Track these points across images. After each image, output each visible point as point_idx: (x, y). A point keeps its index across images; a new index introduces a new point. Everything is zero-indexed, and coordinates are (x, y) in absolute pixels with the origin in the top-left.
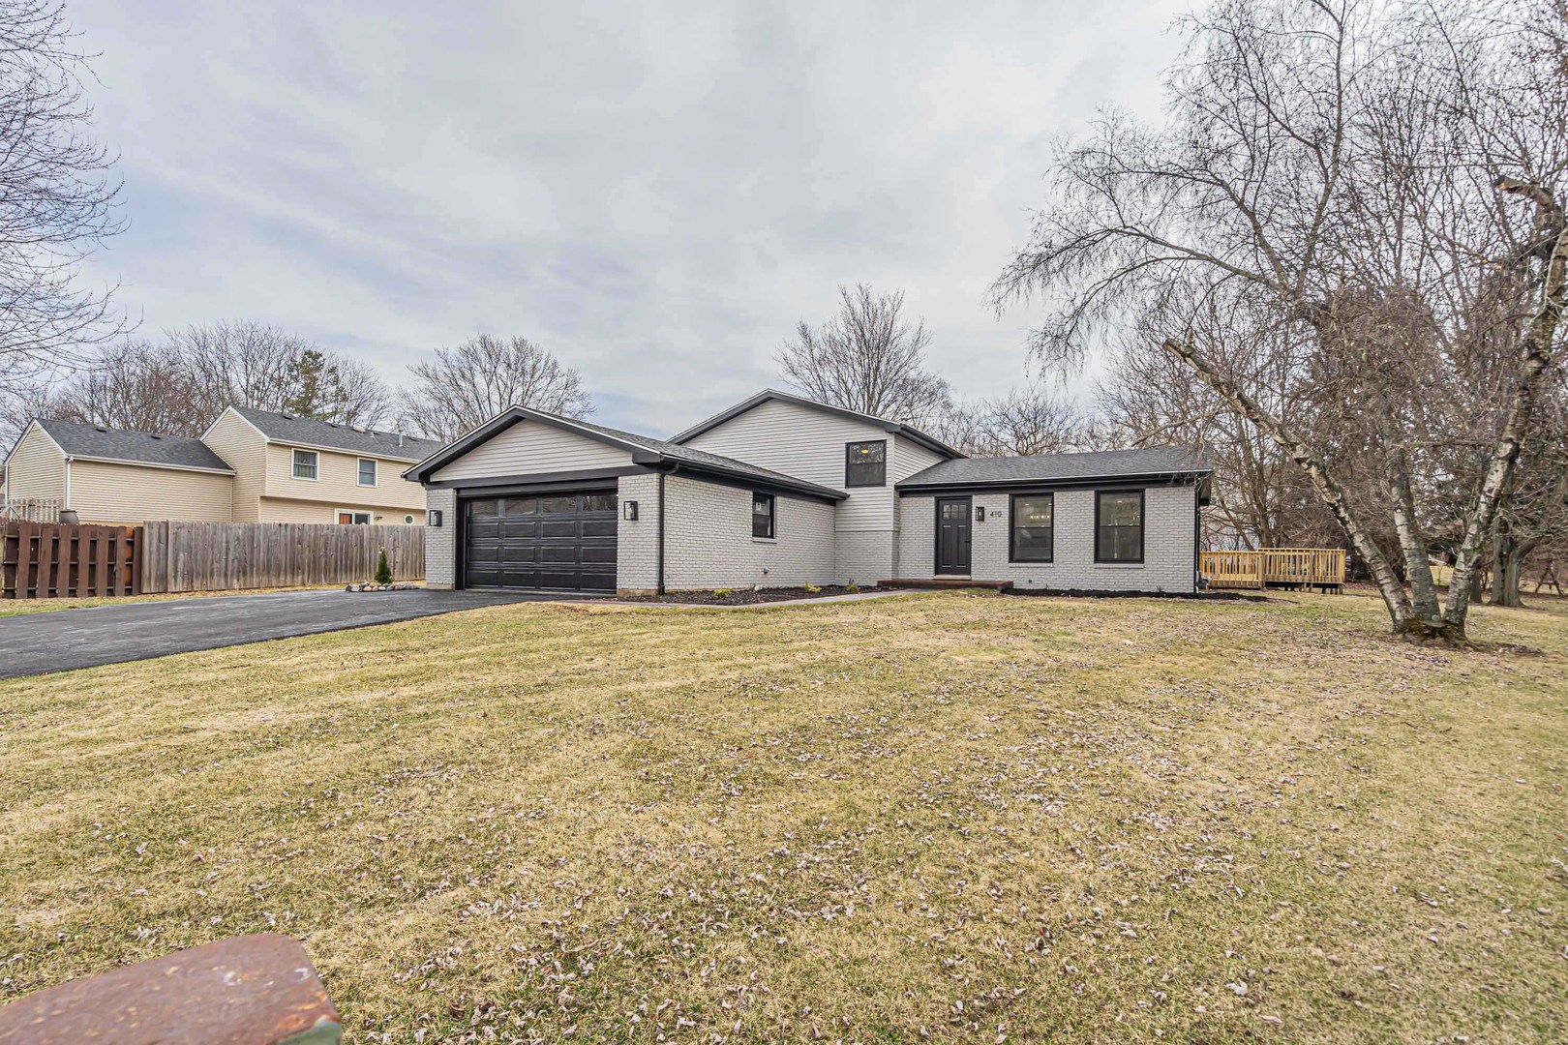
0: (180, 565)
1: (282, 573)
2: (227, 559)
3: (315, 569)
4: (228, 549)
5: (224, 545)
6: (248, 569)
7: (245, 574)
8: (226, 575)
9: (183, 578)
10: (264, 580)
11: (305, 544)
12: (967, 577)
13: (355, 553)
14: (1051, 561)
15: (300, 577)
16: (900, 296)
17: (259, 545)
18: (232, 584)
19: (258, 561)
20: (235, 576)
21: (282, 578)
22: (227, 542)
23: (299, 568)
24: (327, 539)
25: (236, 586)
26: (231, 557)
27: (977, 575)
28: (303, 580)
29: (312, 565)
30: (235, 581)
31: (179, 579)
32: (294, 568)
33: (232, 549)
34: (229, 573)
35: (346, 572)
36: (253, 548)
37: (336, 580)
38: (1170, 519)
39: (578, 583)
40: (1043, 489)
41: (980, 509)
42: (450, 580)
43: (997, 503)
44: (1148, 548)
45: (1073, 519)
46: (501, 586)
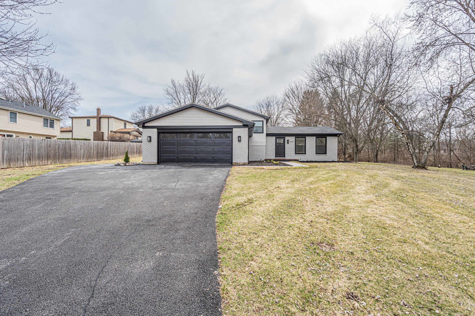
0: (5, 156)
1: (44, 159)
2: (23, 154)
3: (55, 158)
4: (24, 149)
5: (22, 147)
6: (31, 158)
7: (30, 160)
8: (23, 161)
9: (6, 162)
10: (37, 162)
11: (52, 147)
12: (284, 158)
13: (68, 151)
14: (305, 153)
15: (50, 161)
16: (203, 75)
17: (35, 147)
18: (25, 164)
19: (35, 154)
20: (27, 160)
21: (44, 161)
22: (23, 146)
23: (49, 157)
24: (59, 146)
25: (27, 165)
26: (25, 153)
27: (287, 157)
28: (51, 162)
29: (54, 156)
30: (27, 163)
31: (5, 162)
32: (48, 157)
33: (25, 149)
34: (24, 159)
35: (65, 159)
36: (33, 148)
37: (62, 162)
38: (332, 144)
39: (213, 161)
40: (304, 136)
41: (288, 140)
42: (155, 161)
43: (292, 139)
44: (327, 151)
45: (311, 143)
46: (177, 162)
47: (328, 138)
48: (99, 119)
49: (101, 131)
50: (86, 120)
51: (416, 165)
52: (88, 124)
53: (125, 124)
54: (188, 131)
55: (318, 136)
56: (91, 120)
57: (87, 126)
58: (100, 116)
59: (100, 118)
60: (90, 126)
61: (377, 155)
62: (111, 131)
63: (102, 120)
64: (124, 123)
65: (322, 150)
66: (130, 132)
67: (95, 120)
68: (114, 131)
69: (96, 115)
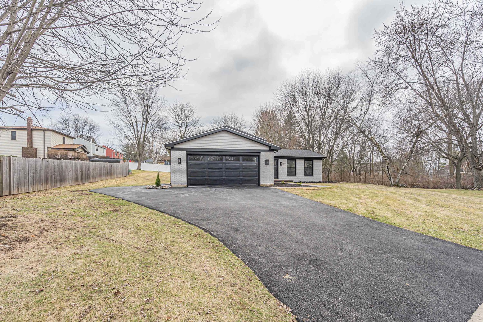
0: (15, 180)
12: (278, 179)
14: (296, 175)
19: (37, 177)
21: (44, 186)
22: (28, 168)
25: (31, 190)
26: (30, 176)
27: (280, 179)
28: (49, 186)
29: (51, 179)
30: (31, 188)
31: (15, 187)
32: (47, 181)
33: (30, 172)
34: (29, 184)
38: (318, 166)
39: (241, 183)
40: (294, 159)
41: (281, 163)
42: (185, 183)
43: (285, 161)
44: (314, 172)
45: (301, 165)
46: (207, 184)
47: (314, 161)
48: (30, 130)
49: (33, 147)
50: (9, 132)
51: (393, 184)
52: (14, 138)
53: (64, 138)
54: (218, 153)
55: (306, 159)
56: (18, 133)
57: (12, 139)
58: (32, 128)
59: (32, 130)
60: (15, 139)
61: (328, 176)
62: (48, 147)
63: (34, 133)
64: (62, 138)
65: (309, 171)
66: (75, 149)
67: (25, 132)
68: (52, 147)
69: (25, 125)
